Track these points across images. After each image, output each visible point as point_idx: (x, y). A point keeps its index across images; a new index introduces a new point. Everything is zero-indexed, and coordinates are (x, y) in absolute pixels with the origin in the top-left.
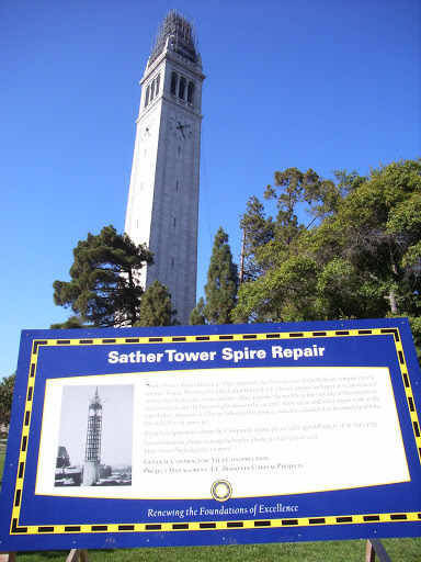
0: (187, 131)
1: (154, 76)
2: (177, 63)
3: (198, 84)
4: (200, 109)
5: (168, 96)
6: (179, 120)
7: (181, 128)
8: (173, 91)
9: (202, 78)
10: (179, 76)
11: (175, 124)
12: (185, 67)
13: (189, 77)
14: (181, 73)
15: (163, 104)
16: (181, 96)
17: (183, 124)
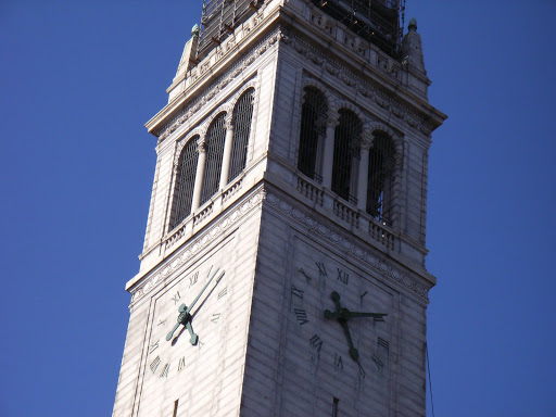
0: (366, 335)
1: (223, 98)
2: (325, 52)
3: (411, 146)
4: (420, 245)
5: (288, 180)
6: (333, 284)
7: (342, 317)
8: (306, 162)
9: (430, 120)
10: (334, 104)
11: (315, 300)
12: (359, 73)
13: (374, 113)
14: (341, 93)
15: (267, 211)
16: (342, 185)
17: (350, 303)
